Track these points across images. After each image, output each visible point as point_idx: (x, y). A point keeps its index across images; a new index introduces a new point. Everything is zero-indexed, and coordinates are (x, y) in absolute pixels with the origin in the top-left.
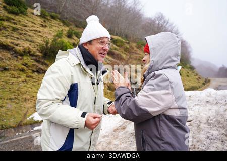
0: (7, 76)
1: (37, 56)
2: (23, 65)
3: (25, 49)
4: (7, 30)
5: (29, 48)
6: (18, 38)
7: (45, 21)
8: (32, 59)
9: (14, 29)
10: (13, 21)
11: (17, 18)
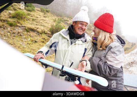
0: (38, 45)
1: (48, 34)
2: (43, 39)
3: (42, 30)
4: (30, 21)
5: (44, 30)
6: (37, 25)
7: (44, 14)
8: (46, 36)
9: (33, 20)
10: (31, 15)
11: (32, 13)
